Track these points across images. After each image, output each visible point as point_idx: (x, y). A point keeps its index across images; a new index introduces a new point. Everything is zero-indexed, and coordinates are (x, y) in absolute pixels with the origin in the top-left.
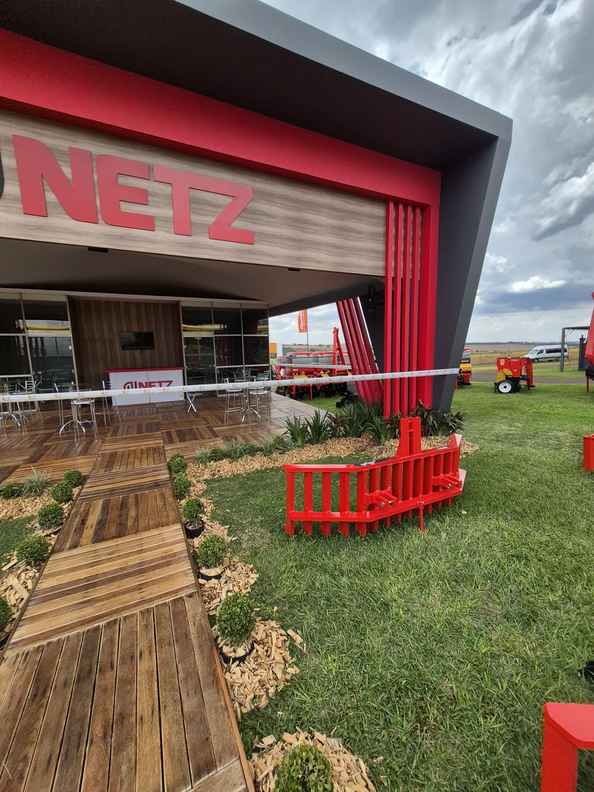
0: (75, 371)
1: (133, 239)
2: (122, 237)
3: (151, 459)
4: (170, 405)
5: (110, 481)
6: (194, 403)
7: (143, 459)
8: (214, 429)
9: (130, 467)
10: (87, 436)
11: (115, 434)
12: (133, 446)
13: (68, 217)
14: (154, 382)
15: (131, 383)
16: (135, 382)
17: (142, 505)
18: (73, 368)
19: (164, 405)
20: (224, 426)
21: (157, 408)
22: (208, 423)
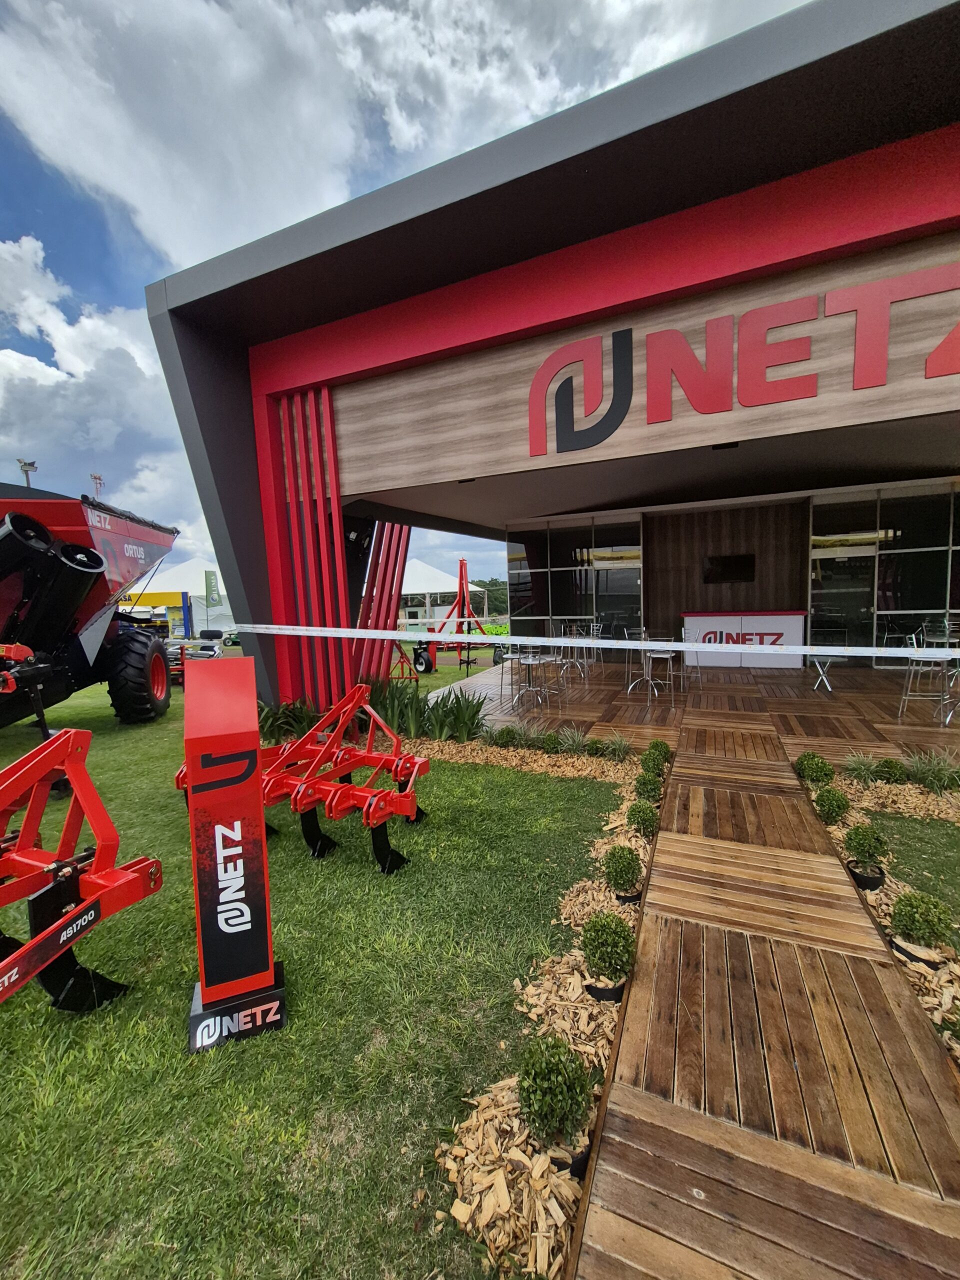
0: (641, 613)
1: (779, 418)
2: (765, 420)
3: (761, 751)
4: (776, 673)
5: (706, 767)
6: (828, 674)
7: (748, 748)
8: (876, 726)
9: (730, 755)
10: (660, 702)
11: (697, 704)
12: (729, 726)
13: (695, 412)
14: (752, 634)
15: (715, 633)
16: (721, 633)
17: (763, 811)
18: (640, 609)
19: (765, 673)
20: (897, 724)
21: (754, 676)
22: (859, 712)
